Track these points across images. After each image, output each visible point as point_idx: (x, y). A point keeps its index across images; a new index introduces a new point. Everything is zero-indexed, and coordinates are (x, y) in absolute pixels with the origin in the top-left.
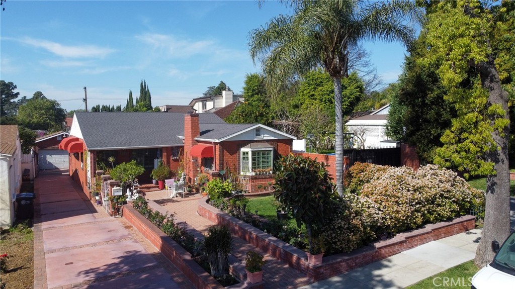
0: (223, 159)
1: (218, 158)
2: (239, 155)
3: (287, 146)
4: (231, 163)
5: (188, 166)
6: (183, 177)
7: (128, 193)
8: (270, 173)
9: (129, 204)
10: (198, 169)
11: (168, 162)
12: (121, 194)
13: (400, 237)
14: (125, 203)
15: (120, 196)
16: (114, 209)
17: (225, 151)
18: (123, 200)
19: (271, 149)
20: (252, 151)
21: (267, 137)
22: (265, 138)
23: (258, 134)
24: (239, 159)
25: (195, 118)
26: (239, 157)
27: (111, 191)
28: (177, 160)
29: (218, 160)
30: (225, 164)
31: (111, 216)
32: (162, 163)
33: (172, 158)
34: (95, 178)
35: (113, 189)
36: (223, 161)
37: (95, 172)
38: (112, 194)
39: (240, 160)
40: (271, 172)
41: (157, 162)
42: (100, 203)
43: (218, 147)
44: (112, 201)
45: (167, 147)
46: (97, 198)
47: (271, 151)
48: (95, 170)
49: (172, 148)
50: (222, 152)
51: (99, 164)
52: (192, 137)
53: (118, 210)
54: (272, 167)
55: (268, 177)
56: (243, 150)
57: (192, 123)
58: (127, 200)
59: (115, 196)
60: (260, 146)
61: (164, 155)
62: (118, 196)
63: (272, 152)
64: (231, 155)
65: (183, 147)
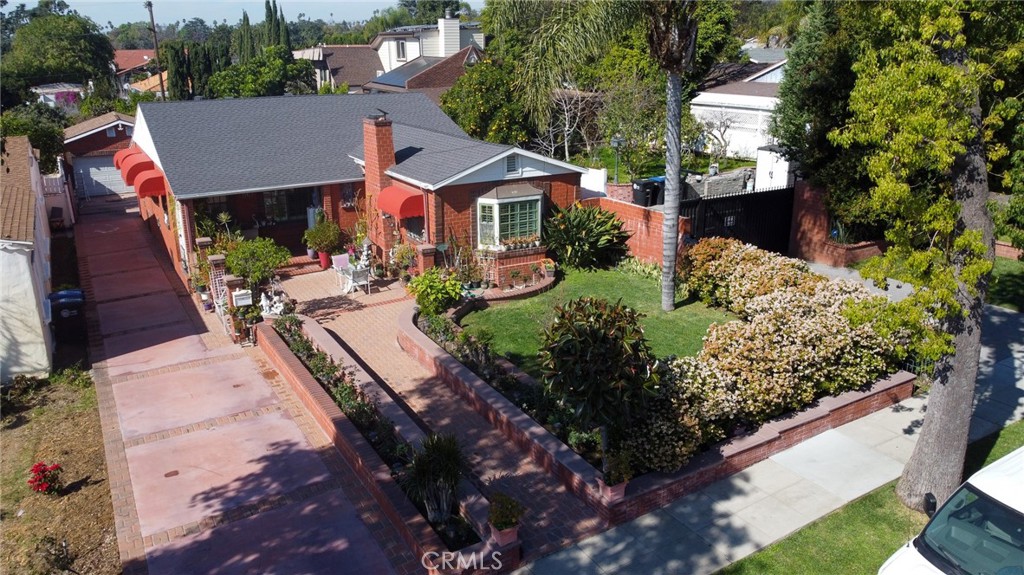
0: (443, 220)
1: (434, 219)
2: (475, 211)
3: (570, 186)
4: (459, 227)
5: (374, 223)
6: (365, 253)
7: (264, 302)
8: (535, 246)
9: (266, 324)
10: (395, 233)
11: (336, 215)
12: (249, 302)
13: (769, 430)
14: (260, 319)
15: (248, 306)
16: (240, 331)
17: (447, 206)
18: (255, 314)
19: (538, 197)
20: (500, 204)
21: (529, 172)
22: (525, 175)
23: (511, 168)
24: (475, 218)
25: (384, 129)
26: (475, 215)
27: (231, 298)
28: (351, 209)
29: (434, 216)
30: (447, 231)
31: (235, 342)
32: (323, 217)
33: (342, 206)
34: (195, 254)
35: (234, 294)
36: (443, 225)
37: (194, 242)
38: (232, 305)
39: (476, 222)
40: (537, 243)
41: (313, 214)
42: (210, 307)
43: (432, 197)
44: (234, 316)
45: (331, 186)
46: (204, 297)
47: (537, 200)
48: (193, 238)
49: (341, 185)
50: (440, 207)
51: (200, 225)
52: (380, 168)
53: (247, 332)
54: (539, 234)
55: (531, 252)
56: (482, 201)
57: (379, 140)
58: (263, 314)
59: (239, 308)
60: (515, 192)
61: (327, 200)
62: (245, 306)
63: (540, 202)
64: (459, 212)
65: (362, 184)
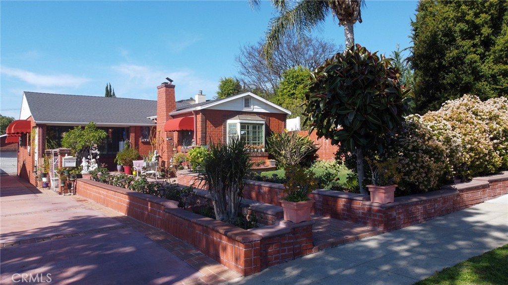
0: (206, 131)
1: (200, 130)
2: (225, 128)
3: (280, 121)
4: (215, 137)
5: (161, 147)
7: (84, 163)
8: (262, 151)
9: (85, 178)
10: (174, 149)
11: (137, 144)
12: (74, 165)
14: (80, 176)
15: (73, 168)
16: (64, 183)
17: (208, 122)
18: (77, 172)
19: (263, 122)
20: (241, 123)
21: (257, 109)
22: (255, 110)
23: (247, 105)
24: (225, 133)
25: (170, 89)
26: (225, 130)
27: (61, 162)
28: (148, 143)
29: (200, 133)
30: (208, 138)
31: (60, 194)
32: (129, 146)
33: (141, 140)
34: (43, 159)
35: (63, 158)
36: (206, 134)
37: (43, 152)
38: (61, 166)
39: (226, 135)
40: (263, 150)
41: (122, 145)
42: (47, 185)
43: (199, 117)
44: (62, 174)
45: (136, 127)
46: (44, 180)
47: (262, 124)
48: (43, 149)
49: (141, 127)
50: (204, 122)
52: (166, 112)
53: (69, 186)
54: (264, 144)
55: (260, 155)
56: (229, 122)
57: (167, 95)
58: (83, 172)
59: (66, 168)
60: (248, 117)
61: (132, 136)
62: (69, 167)
63: (264, 126)
64: (216, 127)
65: (155, 128)
